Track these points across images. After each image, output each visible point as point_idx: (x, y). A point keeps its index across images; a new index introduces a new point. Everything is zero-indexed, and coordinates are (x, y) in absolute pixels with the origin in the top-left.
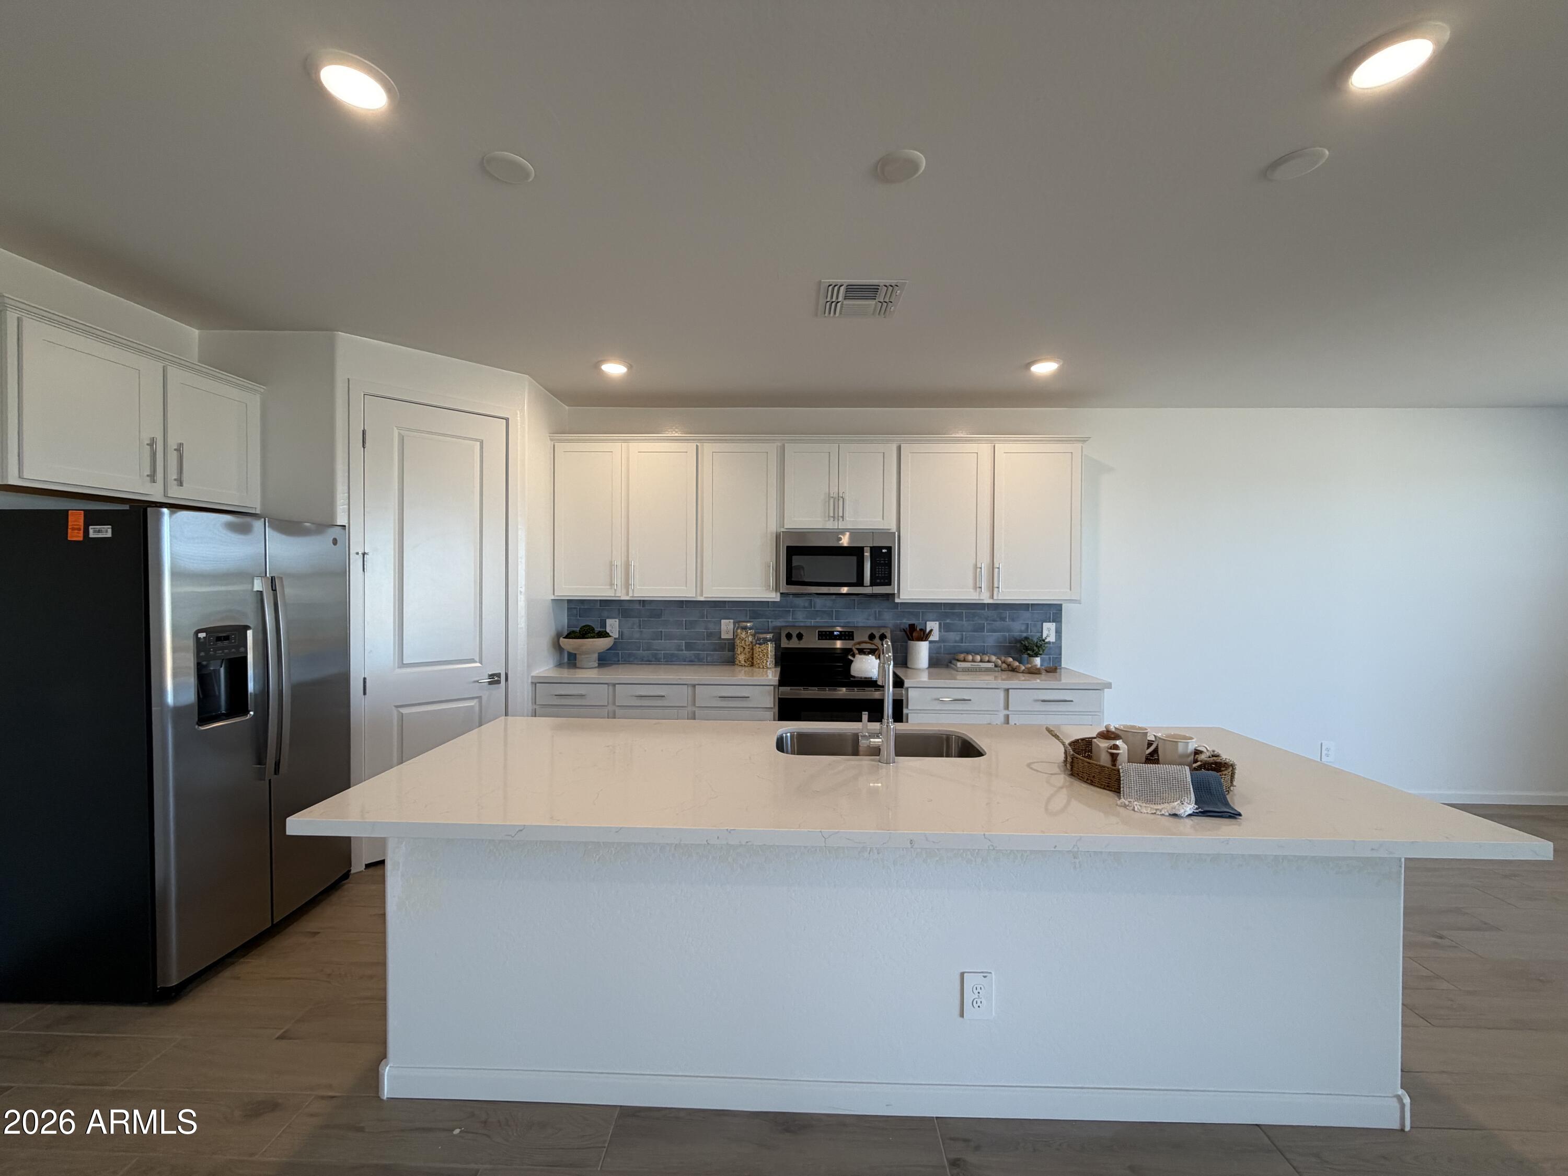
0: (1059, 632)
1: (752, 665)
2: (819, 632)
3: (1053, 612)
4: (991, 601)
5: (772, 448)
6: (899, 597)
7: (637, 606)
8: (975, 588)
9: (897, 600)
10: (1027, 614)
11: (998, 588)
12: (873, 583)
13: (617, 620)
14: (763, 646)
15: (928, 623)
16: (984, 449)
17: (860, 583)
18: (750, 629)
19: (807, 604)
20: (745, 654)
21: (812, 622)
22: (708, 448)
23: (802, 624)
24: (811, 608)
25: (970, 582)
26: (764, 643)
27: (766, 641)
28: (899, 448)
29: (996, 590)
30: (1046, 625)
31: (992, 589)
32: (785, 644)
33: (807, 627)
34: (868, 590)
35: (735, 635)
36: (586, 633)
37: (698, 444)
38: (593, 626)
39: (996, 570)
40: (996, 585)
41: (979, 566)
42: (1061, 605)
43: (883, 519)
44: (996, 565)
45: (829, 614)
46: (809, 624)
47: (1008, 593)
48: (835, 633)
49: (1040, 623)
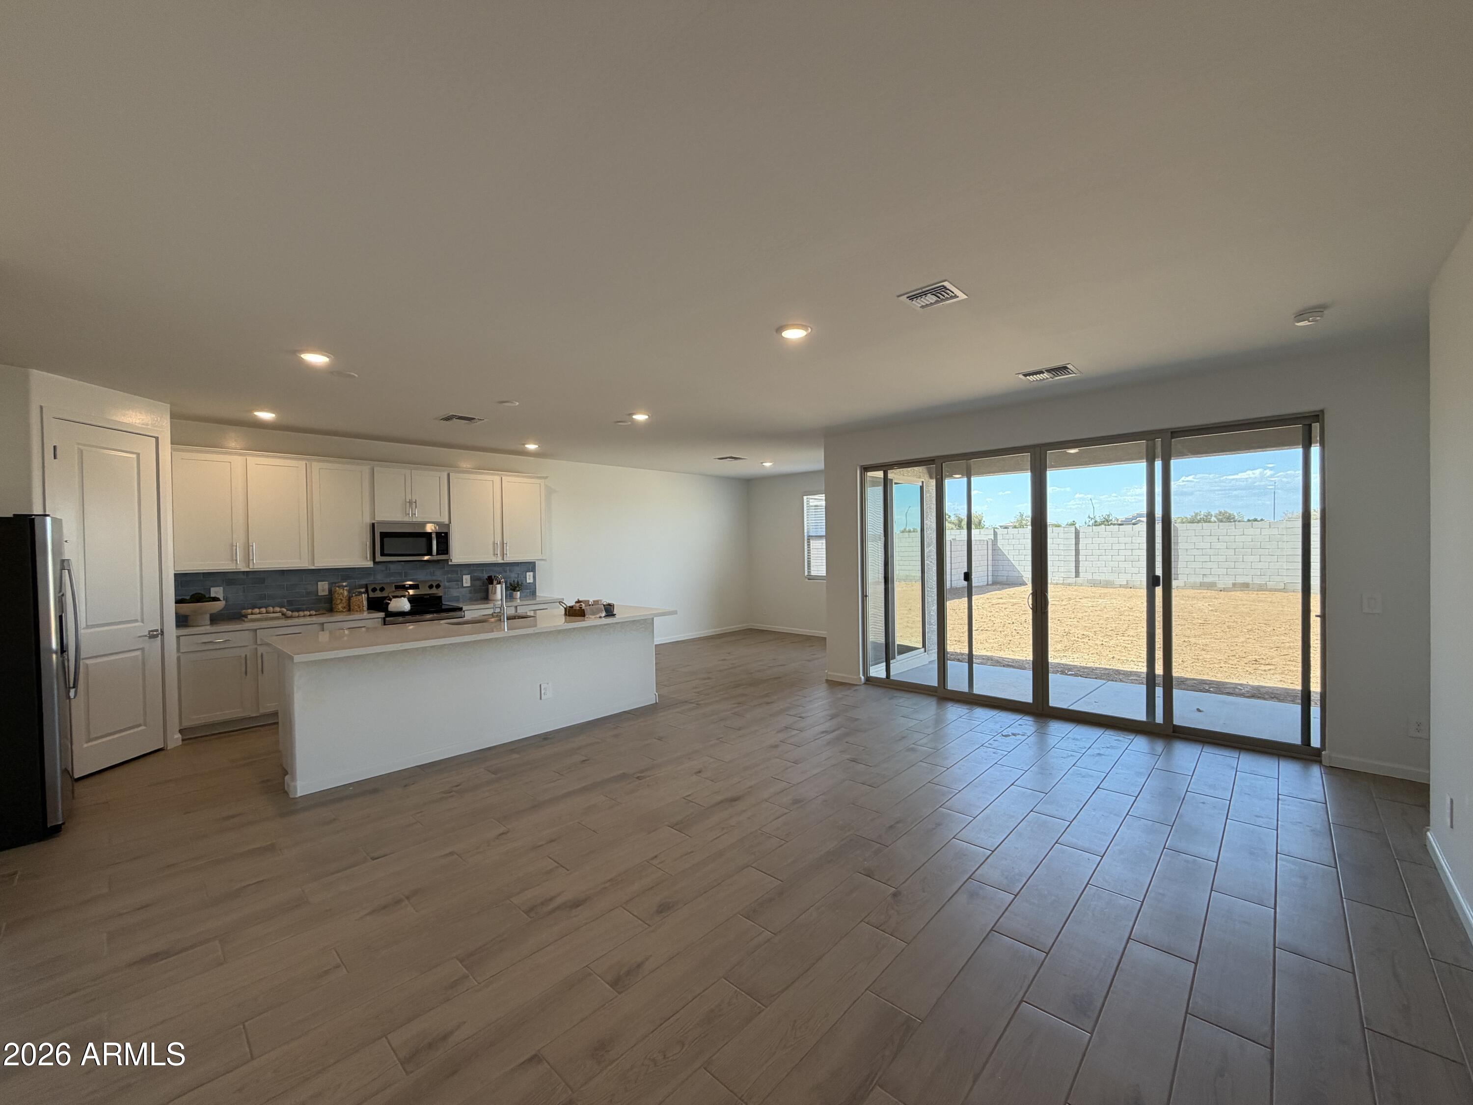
0: (534, 577)
1: (349, 610)
2: (395, 586)
3: (531, 566)
4: (503, 562)
5: (366, 468)
6: (451, 561)
7: (242, 576)
8: (494, 554)
9: (450, 563)
10: (517, 569)
11: (506, 554)
12: (438, 554)
13: (222, 588)
14: (360, 597)
15: (464, 576)
16: (497, 479)
17: (430, 553)
18: (346, 586)
19: (384, 568)
20: (343, 604)
21: (388, 580)
22: (317, 466)
23: (381, 582)
24: (387, 571)
25: (492, 552)
26: (359, 595)
27: (361, 593)
28: (449, 475)
29: (505, 555)
30: (528, 574)
31: (503, 555)
32: (372, 595)
33: (387, 583)
34: (435, 558)
35: (330, 591)
36: (199, 598)
37: (307, 462)
38: (202, 592)
39: (505, 545)
40: (505, 553)
41: (496, 542)
42: (535, 563)
43: (440, 515)
44: (505, 542)
45: (400, 574)
46: (385, 582)
47: (510, 558)
48: (406, 586)
49: (525, 573)
